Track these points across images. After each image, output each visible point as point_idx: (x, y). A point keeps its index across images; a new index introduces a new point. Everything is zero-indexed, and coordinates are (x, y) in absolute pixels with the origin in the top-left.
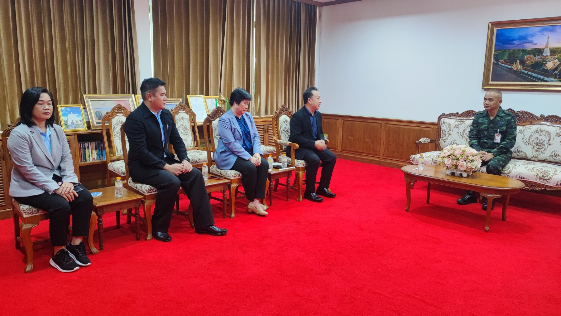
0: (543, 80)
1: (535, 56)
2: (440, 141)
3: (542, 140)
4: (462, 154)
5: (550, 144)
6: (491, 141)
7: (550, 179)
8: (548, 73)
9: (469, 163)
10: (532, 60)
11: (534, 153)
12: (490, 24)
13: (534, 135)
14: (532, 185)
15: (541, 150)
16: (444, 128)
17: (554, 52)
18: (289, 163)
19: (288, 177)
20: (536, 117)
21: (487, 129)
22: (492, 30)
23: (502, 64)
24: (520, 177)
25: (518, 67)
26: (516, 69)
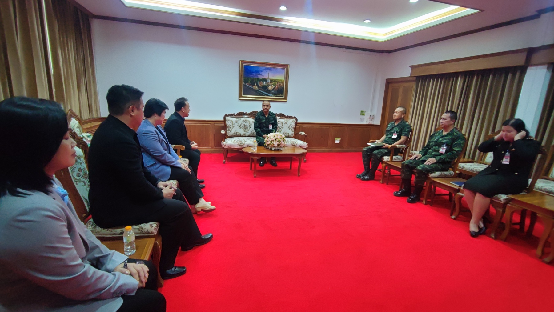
0: (268, 95)
1: (263, 82)
8: (269, 92)
10: (262, 84)
12: (240, 62)
17: (272, 81)
21: (265, 122)
22: (242, 65)
23: (248, 85)
26: (255, 88)
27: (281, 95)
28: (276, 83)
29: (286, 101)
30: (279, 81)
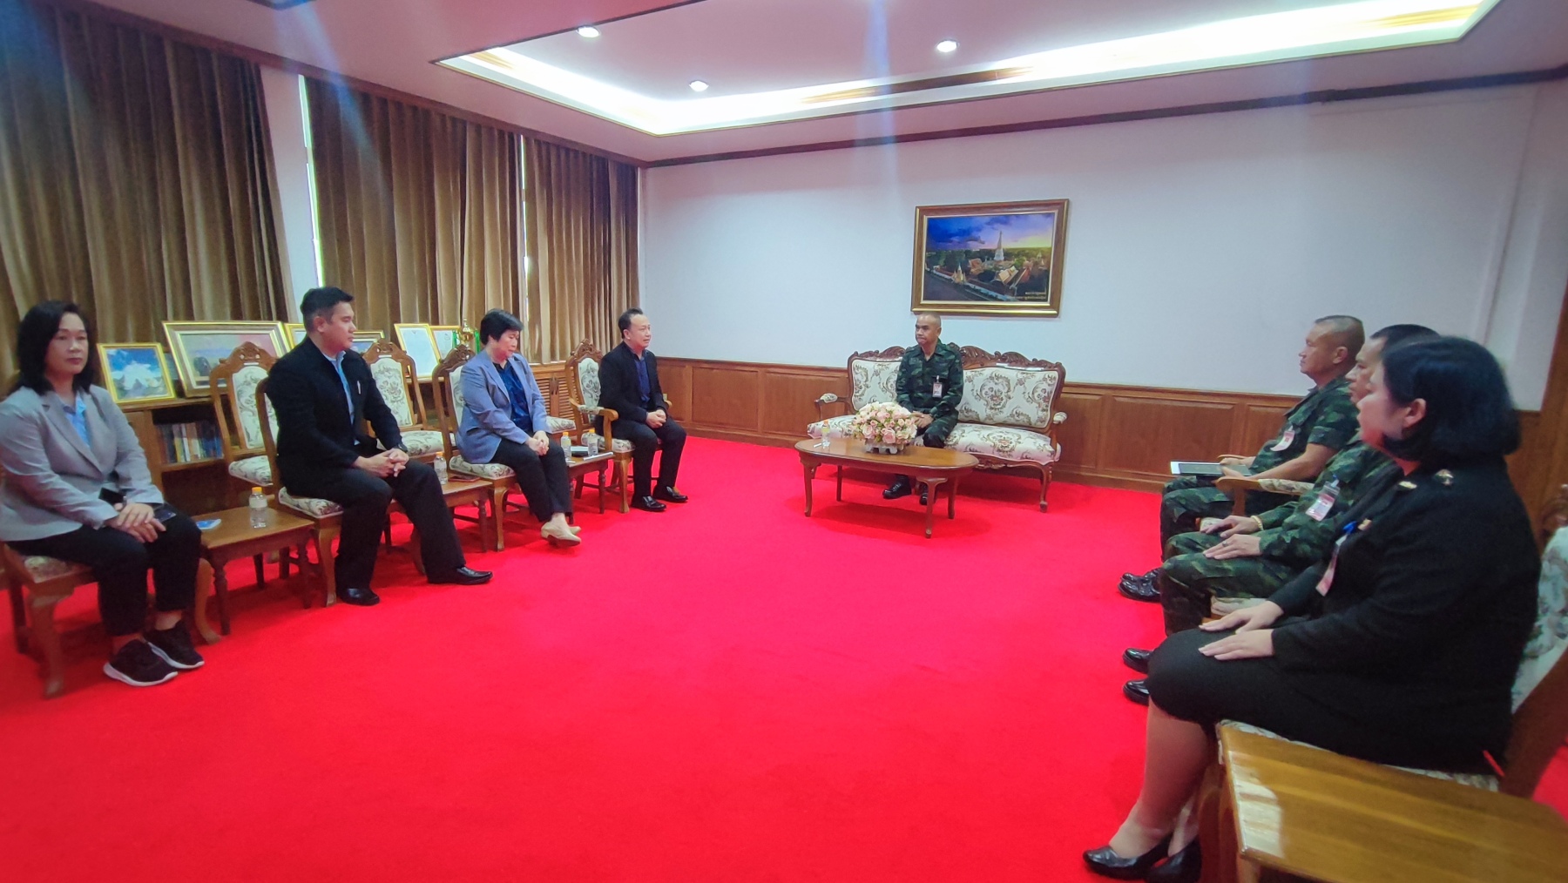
0: (995, 299)
1: (983, 261)
2: (853, 398)
3: (999, 391)
4: (888, 417)
5: (1010, 398)
6: (929, 396)
7: (1012, 450)
8: (1002, 288)
9: (899, 432)
11: (989, 412)
12: (918, 210)
13: (987, 383)
14: (988, 463)
15: (998, 407)
16: (858, 377)
17: (1008, 255)
18: (601, 446)
19: (602, 472)
20: (989, 355)
21: (922, 376)
22: (921, 218)
23: (938, 273)
24: (970, 450)
25: (959, 277)
26: (957, 281)
27: (1040, 295)
28: (1025, 258)
29: (1055, 312)
30: (1034, 253)
